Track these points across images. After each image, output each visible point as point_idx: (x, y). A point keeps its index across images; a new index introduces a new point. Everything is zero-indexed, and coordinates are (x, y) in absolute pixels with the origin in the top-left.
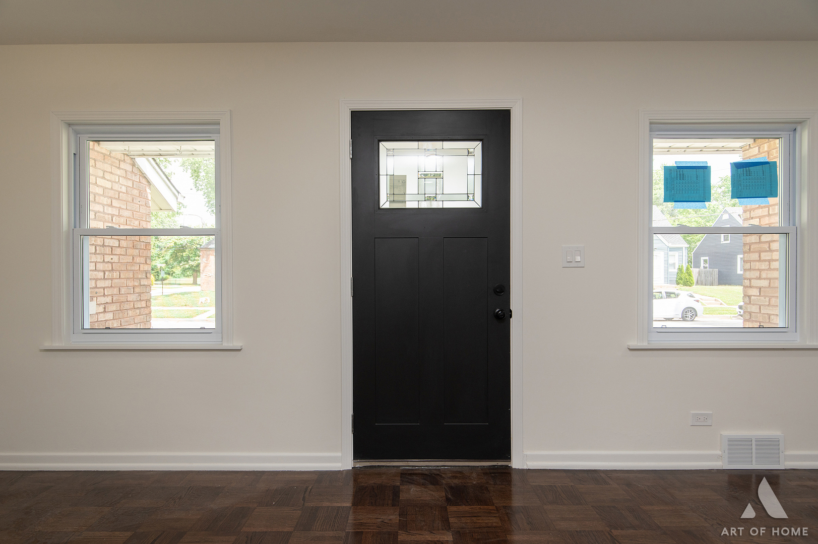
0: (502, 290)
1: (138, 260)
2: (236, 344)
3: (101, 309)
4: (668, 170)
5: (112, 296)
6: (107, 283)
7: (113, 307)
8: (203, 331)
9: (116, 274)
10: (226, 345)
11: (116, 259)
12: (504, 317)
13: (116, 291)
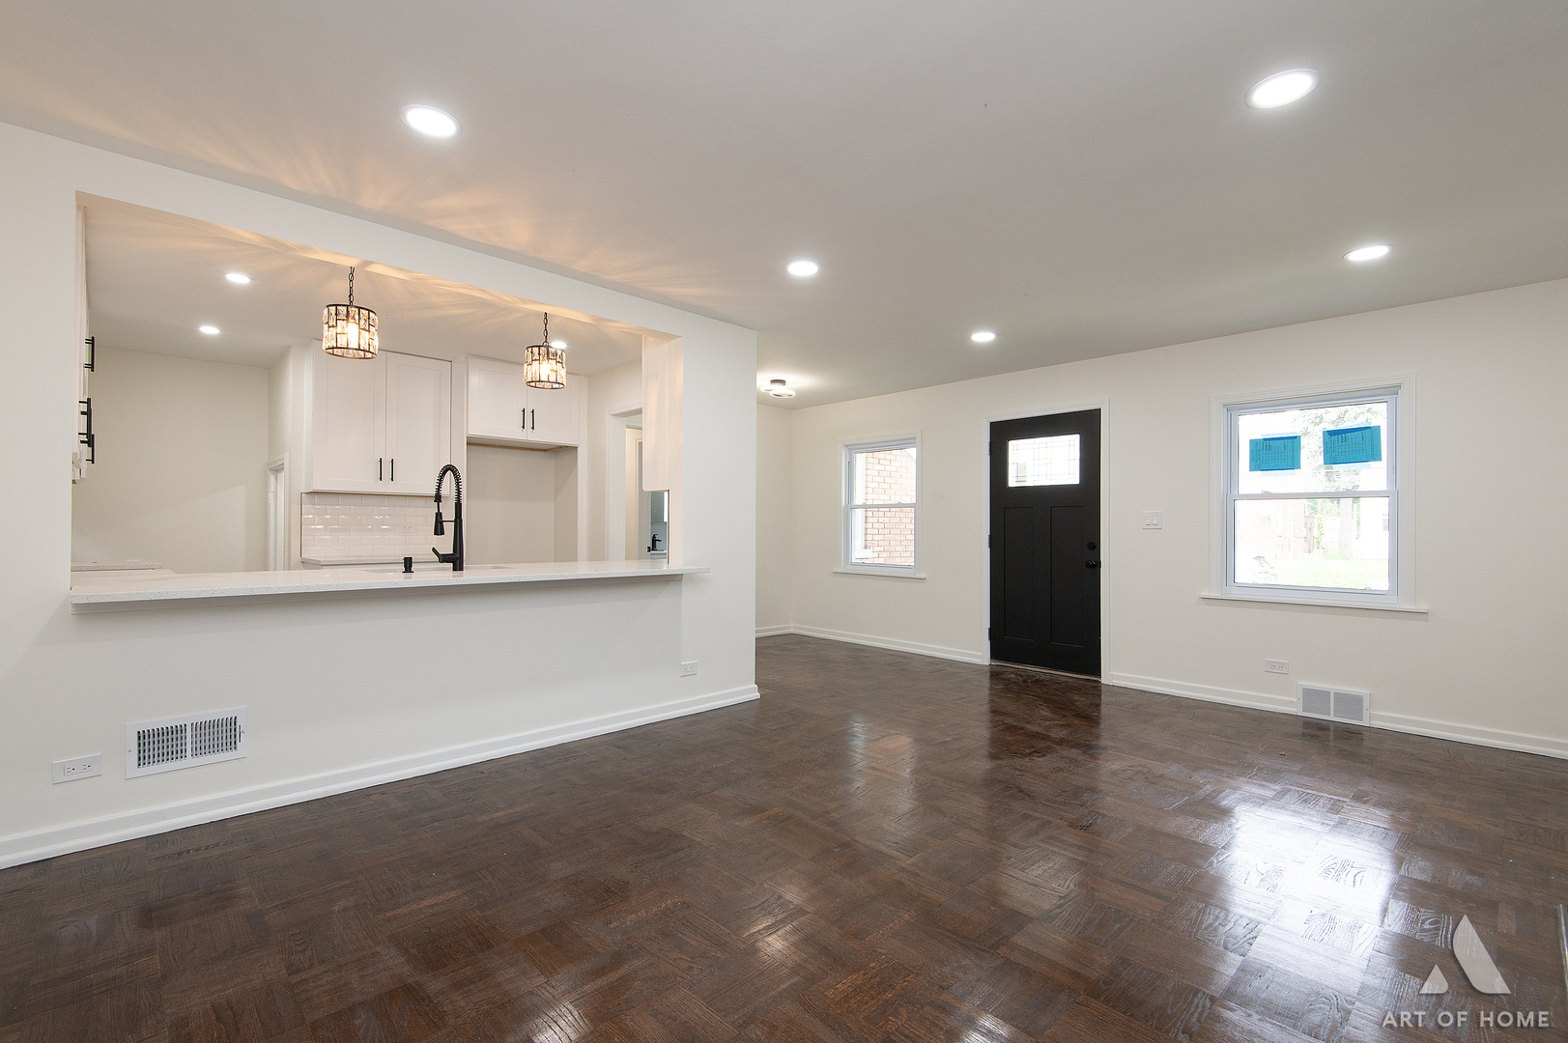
0: (1094, 546)
1: (904, 520)
2: (923, 576)
3: (876, 555)
4: (1254, 443)
5: (884, 546)
6: (881, 537)
7: (885, 555)
8: (909, 567)
9: (887, 531)
10: (918, 576)
11: (887, 520)
12: (1096, 566)
13: (887, 543)
